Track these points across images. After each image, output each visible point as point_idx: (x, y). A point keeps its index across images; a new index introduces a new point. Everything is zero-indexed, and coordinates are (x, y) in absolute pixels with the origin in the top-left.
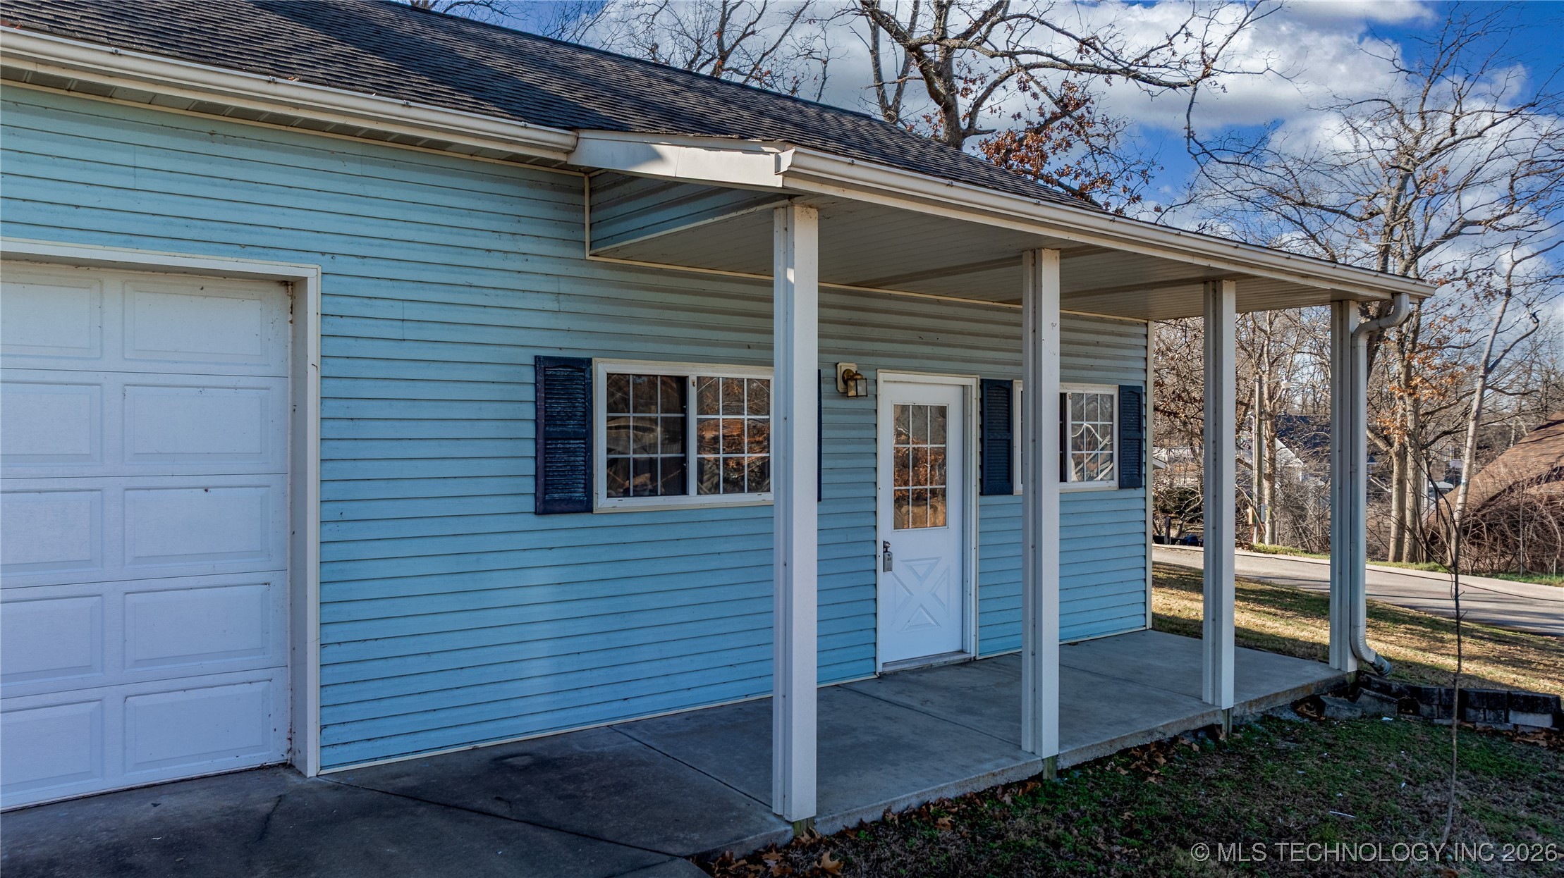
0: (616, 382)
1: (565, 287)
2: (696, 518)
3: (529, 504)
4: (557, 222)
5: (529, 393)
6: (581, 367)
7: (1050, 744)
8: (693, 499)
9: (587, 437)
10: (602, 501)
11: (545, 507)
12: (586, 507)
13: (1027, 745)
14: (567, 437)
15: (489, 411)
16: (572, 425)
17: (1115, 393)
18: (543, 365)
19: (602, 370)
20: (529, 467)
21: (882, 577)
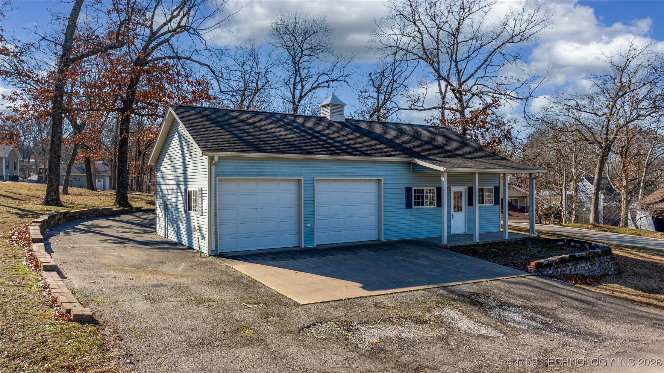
0: (415, 190)
1: (409, 177)
2: (425, 209)
3: (405, 207)
4: (408, 169)
5: (405, 192)
6: (411, 188)
7: (477, 240)
8: (425, 207)
9: (412, 198)
10: (414, 207)
11: (407, 208)
12: (411, 208)
13: (474, 241)
14: (409, 198)
15: (401, 195)
16: (410, 196)
17: (493, 188)
18: (406, 188)
19: (413, 189)
20: (405, 202)
21: (452, 220)
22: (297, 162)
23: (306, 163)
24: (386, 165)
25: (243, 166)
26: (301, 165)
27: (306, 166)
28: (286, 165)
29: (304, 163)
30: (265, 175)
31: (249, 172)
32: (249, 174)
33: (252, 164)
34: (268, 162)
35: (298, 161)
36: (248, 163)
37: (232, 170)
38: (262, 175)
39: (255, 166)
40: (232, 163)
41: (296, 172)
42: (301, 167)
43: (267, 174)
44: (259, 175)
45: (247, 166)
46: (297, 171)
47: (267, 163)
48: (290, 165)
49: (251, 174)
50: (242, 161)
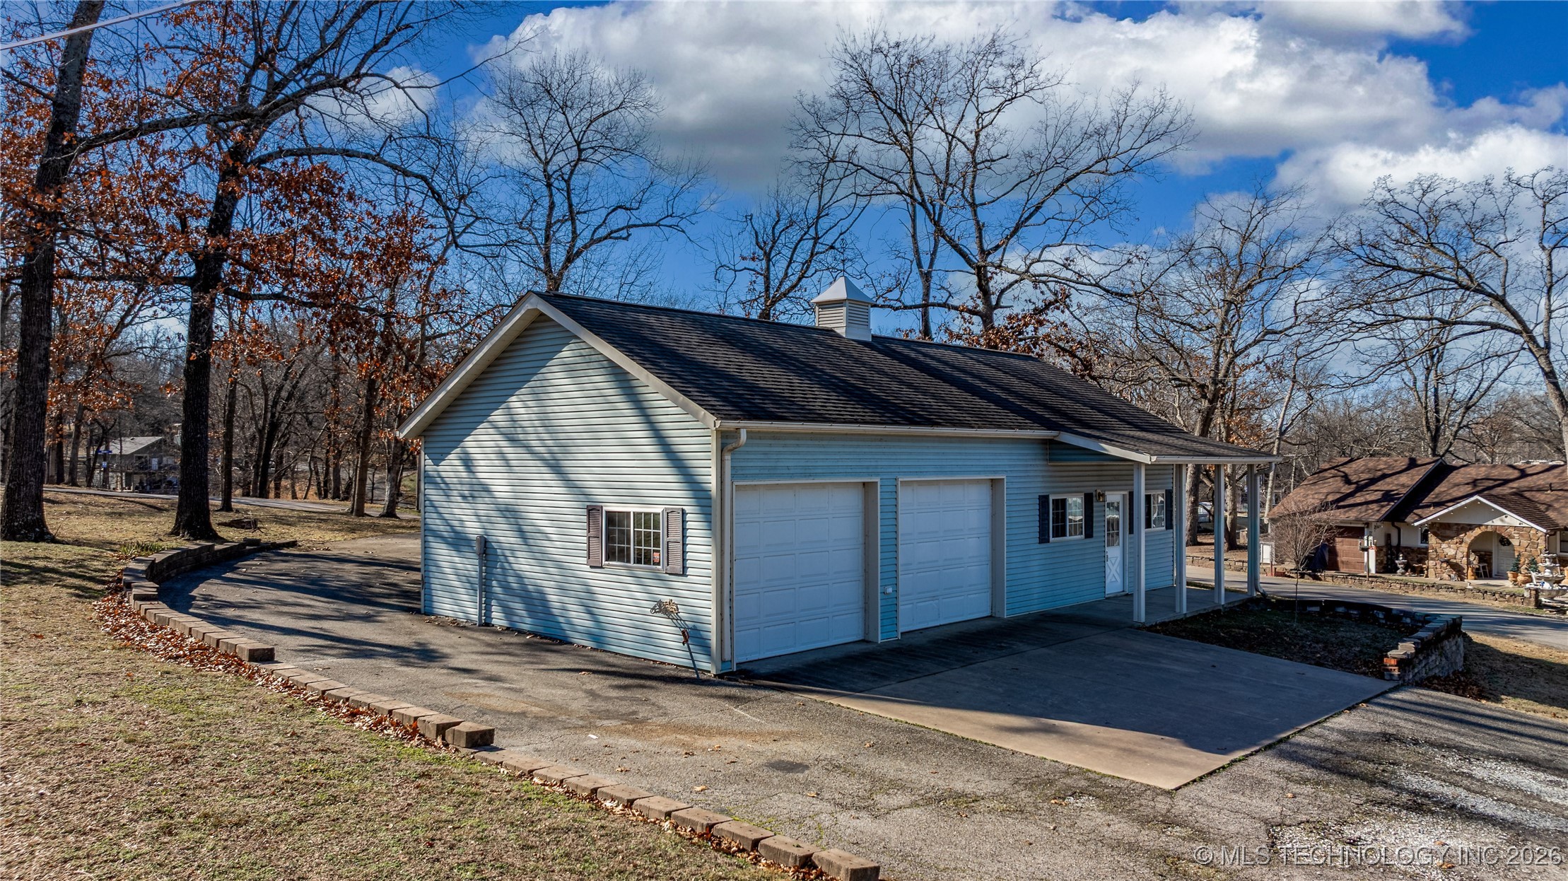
0: (1053, 502)
1: (1044, 474)
2: (1068, 544)
3: (1037, 540)
4: (1043, 454)
5: (1038, 507)
6: (1047, 498)
8: (1068, 538)
9: (1048, 519)
10: (1051, 539)
11: (1041, 541)
12: (1048, 541)
13: (1178, 609)
14: (1045, 519)
15: (1031, 513)
16: (1045, 516)
17: (1164, 493)
18: (1040, 498)
19: (1051, 498)
20: (1038, 529)
21: (1106, 563)
22: (869, 443)
23: (884, 443)
24: (1010, 446)
26: (875, 450)
27: (885, 450)
28: (851, 450)
29: (880, 443)
30: (816, 475)
31: (788, 468)
32: (787, 471)
33: (792, 449)
34: (821, 443)
35: (871, 440)
36: (785, 446)
37: (759, 464)
38: (810, 475)
39: (799, 453)
41: (868, 467)
42: (876, 453)
43: (820, 471)
44: (805, 475)
46: (869, 464)
47: (819, 446)
48: (858, 450)
49: (791, 471)
50: (776, 442)
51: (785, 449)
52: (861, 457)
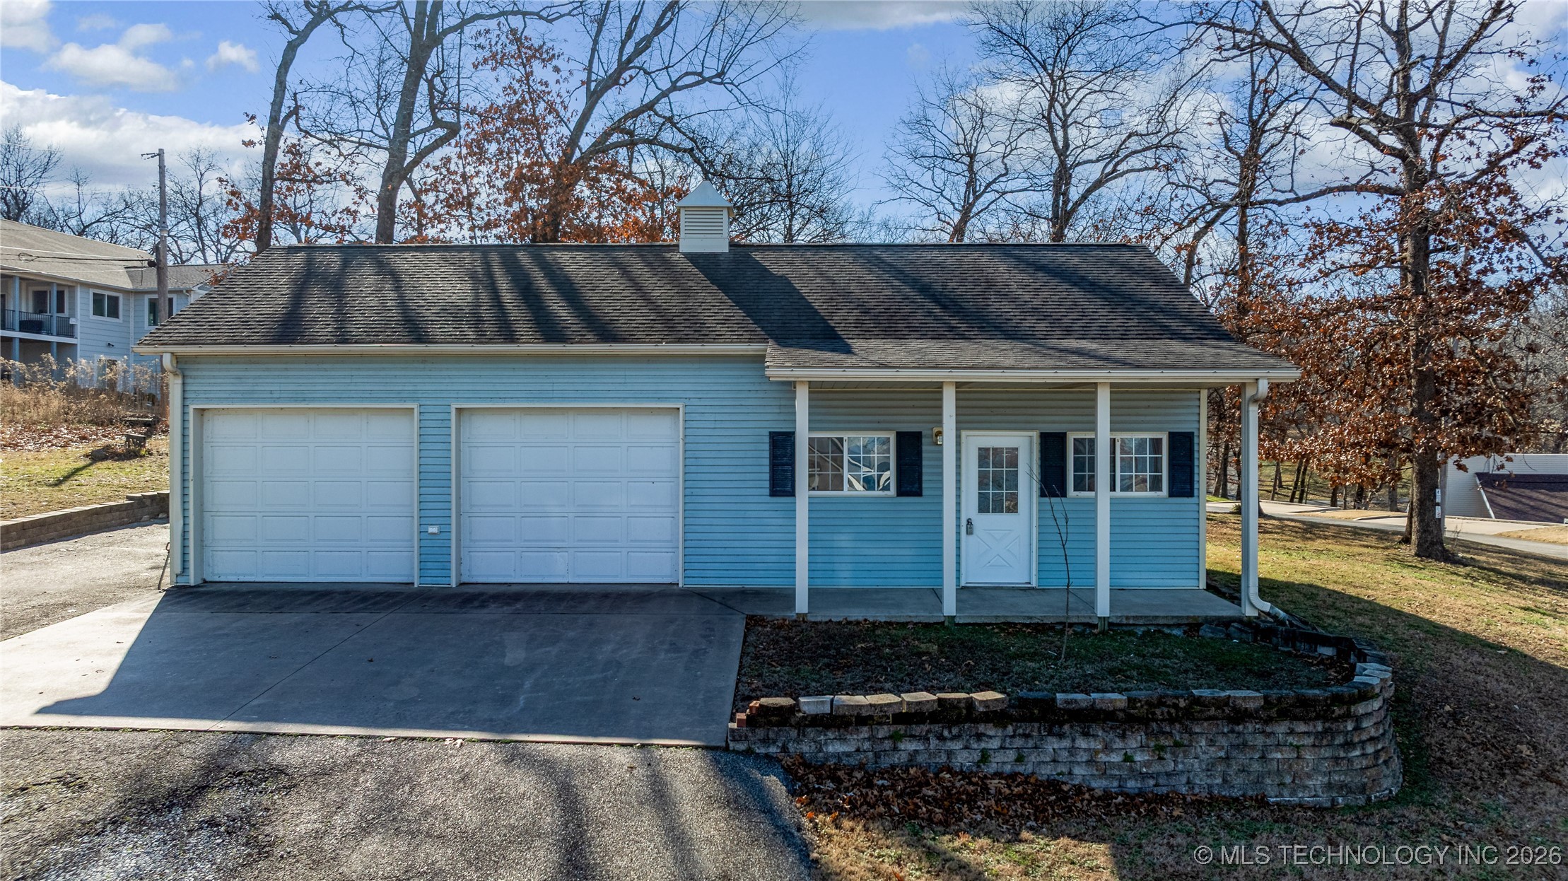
1: (783, 403)
2: (848, 501)
3: (767, 491)
5: (766, 447)
6: (791, 435)
7: (950, 611)
8: (849, 492)
9: (793, 465)
11: (773, 493)
12: (792, 494)
14: (782, 465)
15: (749, 454)
16: (785, 460)
17: (1165, 437)
18: (773, 435)
20: (767, 476)
21: (967, 538)
22: (402, 366)
23: (430, 366)
24: (697, 366)
25: (255, 377)
26: (413, 373)
27: (429, 373)
28: (371, 373)
29: (422, 366)
30: (313, 400)
31: (271, 392)
32: (270, 396)
33: (277, 373)
34: (320, 366)
35: (406, 362)
36: (268, 369)
37: (228, 388)
38: (304, 400)
40: (228, 370)
41: (399, 392)
42: (415, 377)
43: (318, 395)
44: (296, 400)
45: (267, 377)
46: (400, 388)
47: (319, 370)
48: (383, 373)
49: (275, 396)
50: (253, 366)
51: (266, 373)
52: (388, 381)
